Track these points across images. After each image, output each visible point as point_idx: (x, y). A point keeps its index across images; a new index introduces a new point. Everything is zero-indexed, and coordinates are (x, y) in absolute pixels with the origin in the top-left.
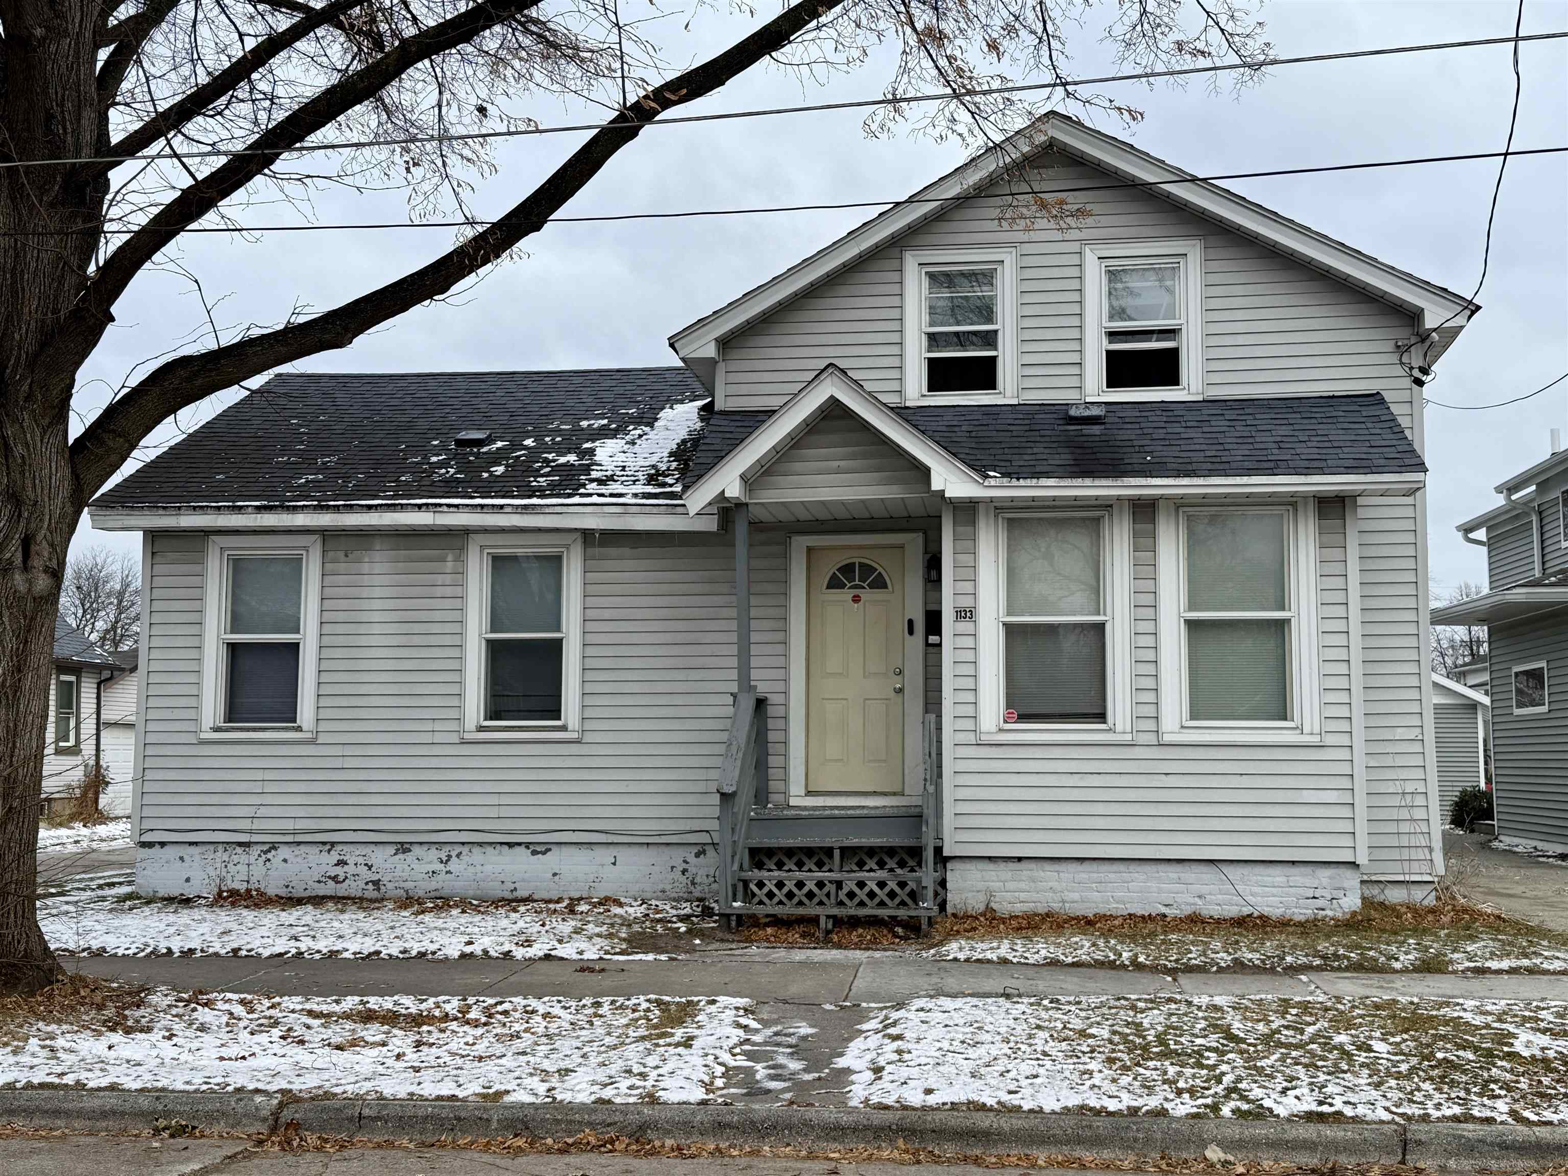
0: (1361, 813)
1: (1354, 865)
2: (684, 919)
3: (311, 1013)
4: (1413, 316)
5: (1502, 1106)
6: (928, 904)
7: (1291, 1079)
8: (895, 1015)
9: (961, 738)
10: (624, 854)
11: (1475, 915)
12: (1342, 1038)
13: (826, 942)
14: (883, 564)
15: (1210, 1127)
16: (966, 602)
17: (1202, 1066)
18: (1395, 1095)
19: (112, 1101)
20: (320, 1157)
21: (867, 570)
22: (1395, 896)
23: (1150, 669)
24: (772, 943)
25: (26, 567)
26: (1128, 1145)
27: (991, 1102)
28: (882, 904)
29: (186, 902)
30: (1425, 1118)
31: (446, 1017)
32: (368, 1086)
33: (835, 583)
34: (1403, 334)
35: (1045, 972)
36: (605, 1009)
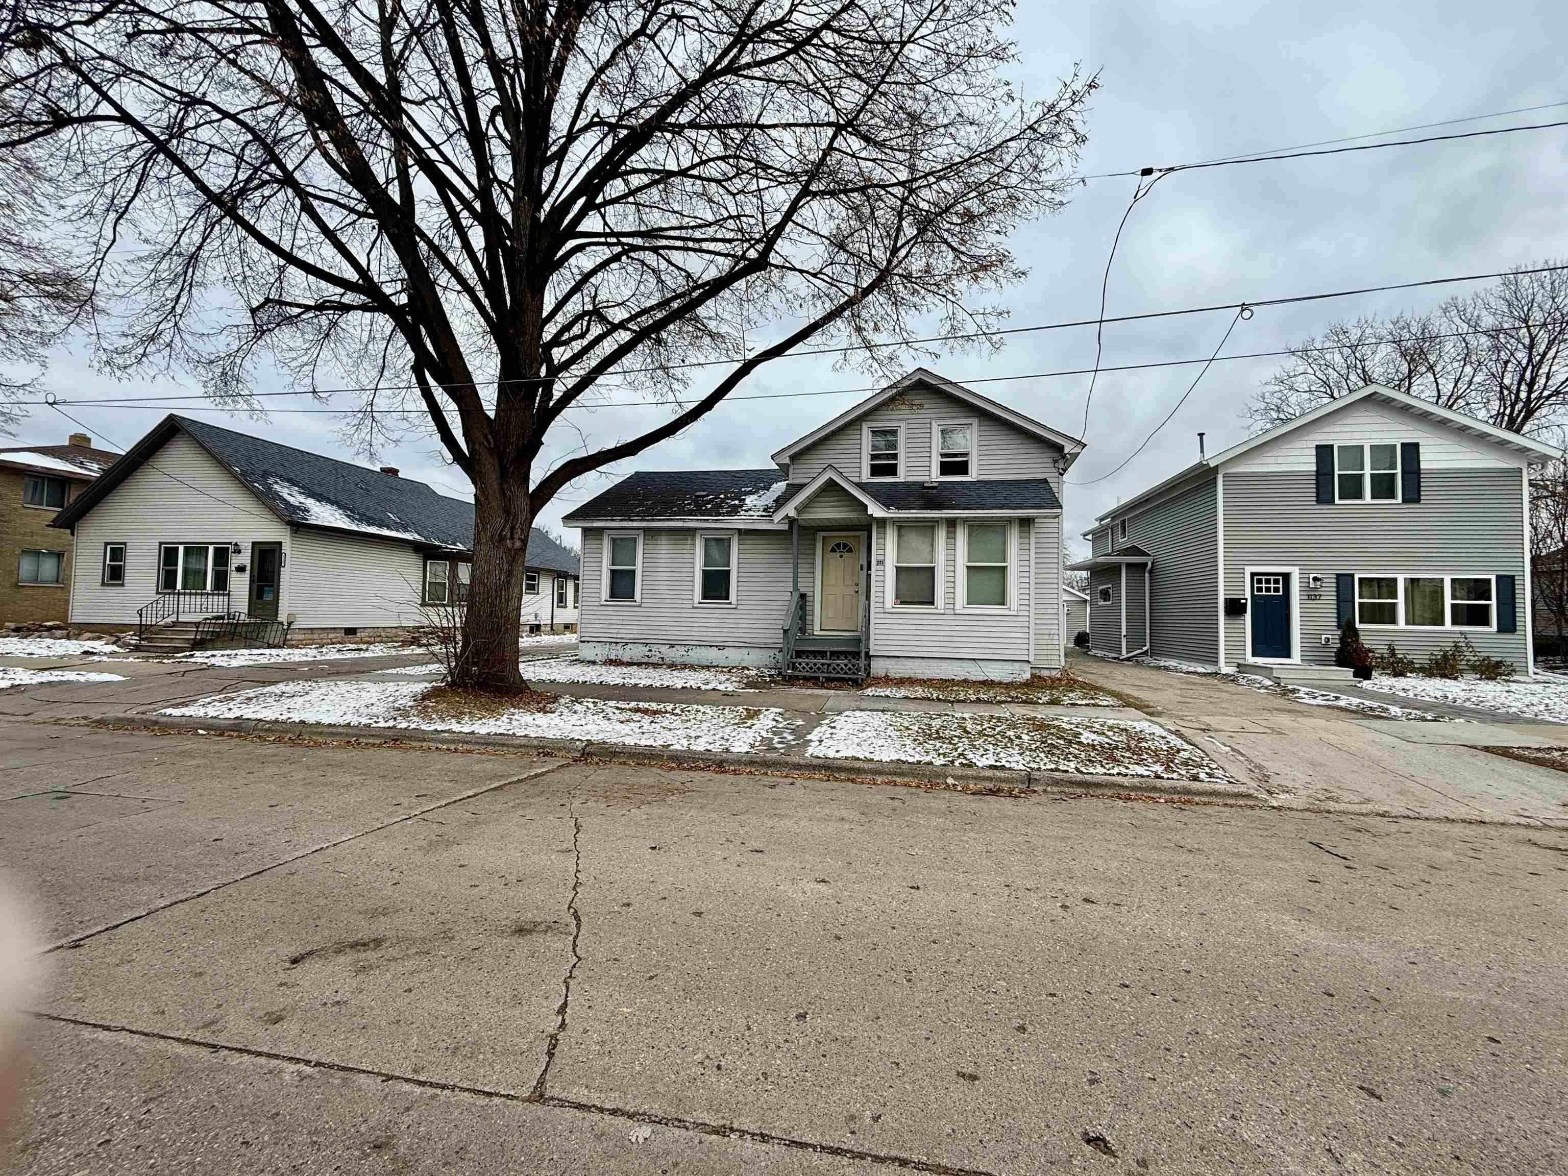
0: (1032, 642)
1: (1028, 662)
2: (770, 676)
3: (617, 708)
4: (1060, 448)
5: (1072, 765)
6: (862, 674)
7: (986, 750)
8: (836, 718)
9: (878, 610)
10: (751, 651)
11: (1076, 682)
12: (1011, 733)
13: (822, 687)
14: (851, 543)
15: (950, 770)
16: (881, 558)
17: (950, 743)
18: (1028, 759)
19: (524, 741)
20: (596, 767)
21: (845, 545)
22: (1045, 673)
23: (952, 585)
24: (801, 686)
25: (512, 538)
26: (915, 776)
27: (862, 757)
28: (846, 673)
29: (594, 663)
30: (1039, 769)
31: (666, 712)
32: (620, 739)
33: (833, 550)
34: (1056, 455)
35: (902, 701)
36: (726, 712)
